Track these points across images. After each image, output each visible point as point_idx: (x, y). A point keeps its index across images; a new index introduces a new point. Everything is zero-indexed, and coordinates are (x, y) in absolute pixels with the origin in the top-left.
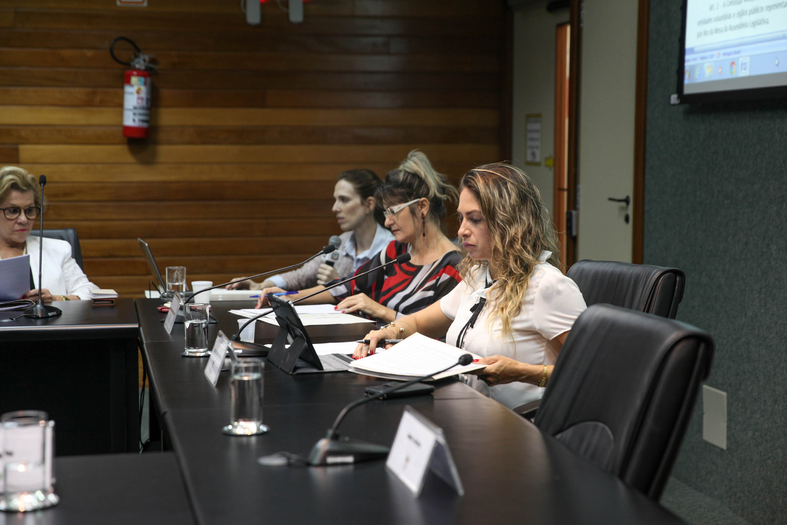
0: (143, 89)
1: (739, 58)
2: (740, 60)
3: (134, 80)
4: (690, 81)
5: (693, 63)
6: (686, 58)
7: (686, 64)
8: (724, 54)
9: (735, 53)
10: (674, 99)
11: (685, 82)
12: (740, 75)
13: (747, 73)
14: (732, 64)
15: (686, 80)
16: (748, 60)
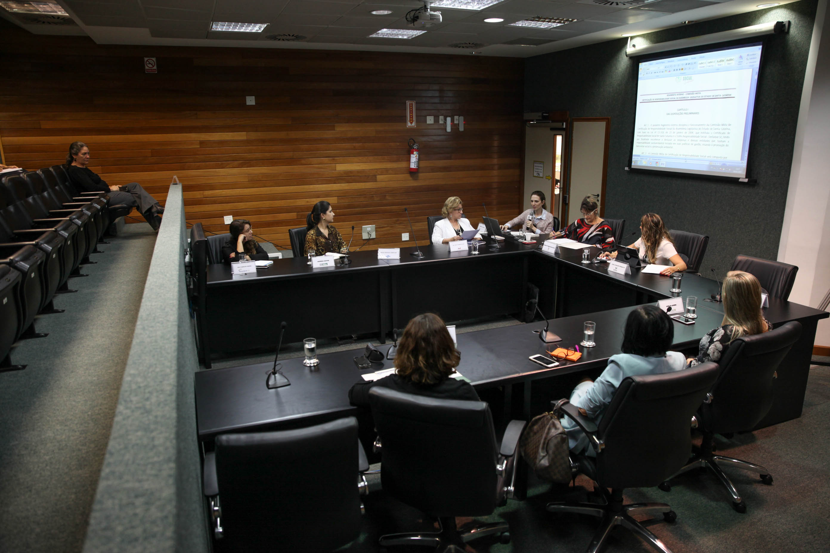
0: (417, 155)
1: (660, 161)
2: (661, 162)
3: (415, 153)
4: (635, 164)
5: (636, 159)
6: (633, 157)
7: (633, 159)
8: (653, 159)
9: (658, 160)
10: (626, 169)
11: (632, 164)
12: (661, 166)
13: (664, 166)
14: (657, 163)
15: (633, 164)
16: (665, 163)
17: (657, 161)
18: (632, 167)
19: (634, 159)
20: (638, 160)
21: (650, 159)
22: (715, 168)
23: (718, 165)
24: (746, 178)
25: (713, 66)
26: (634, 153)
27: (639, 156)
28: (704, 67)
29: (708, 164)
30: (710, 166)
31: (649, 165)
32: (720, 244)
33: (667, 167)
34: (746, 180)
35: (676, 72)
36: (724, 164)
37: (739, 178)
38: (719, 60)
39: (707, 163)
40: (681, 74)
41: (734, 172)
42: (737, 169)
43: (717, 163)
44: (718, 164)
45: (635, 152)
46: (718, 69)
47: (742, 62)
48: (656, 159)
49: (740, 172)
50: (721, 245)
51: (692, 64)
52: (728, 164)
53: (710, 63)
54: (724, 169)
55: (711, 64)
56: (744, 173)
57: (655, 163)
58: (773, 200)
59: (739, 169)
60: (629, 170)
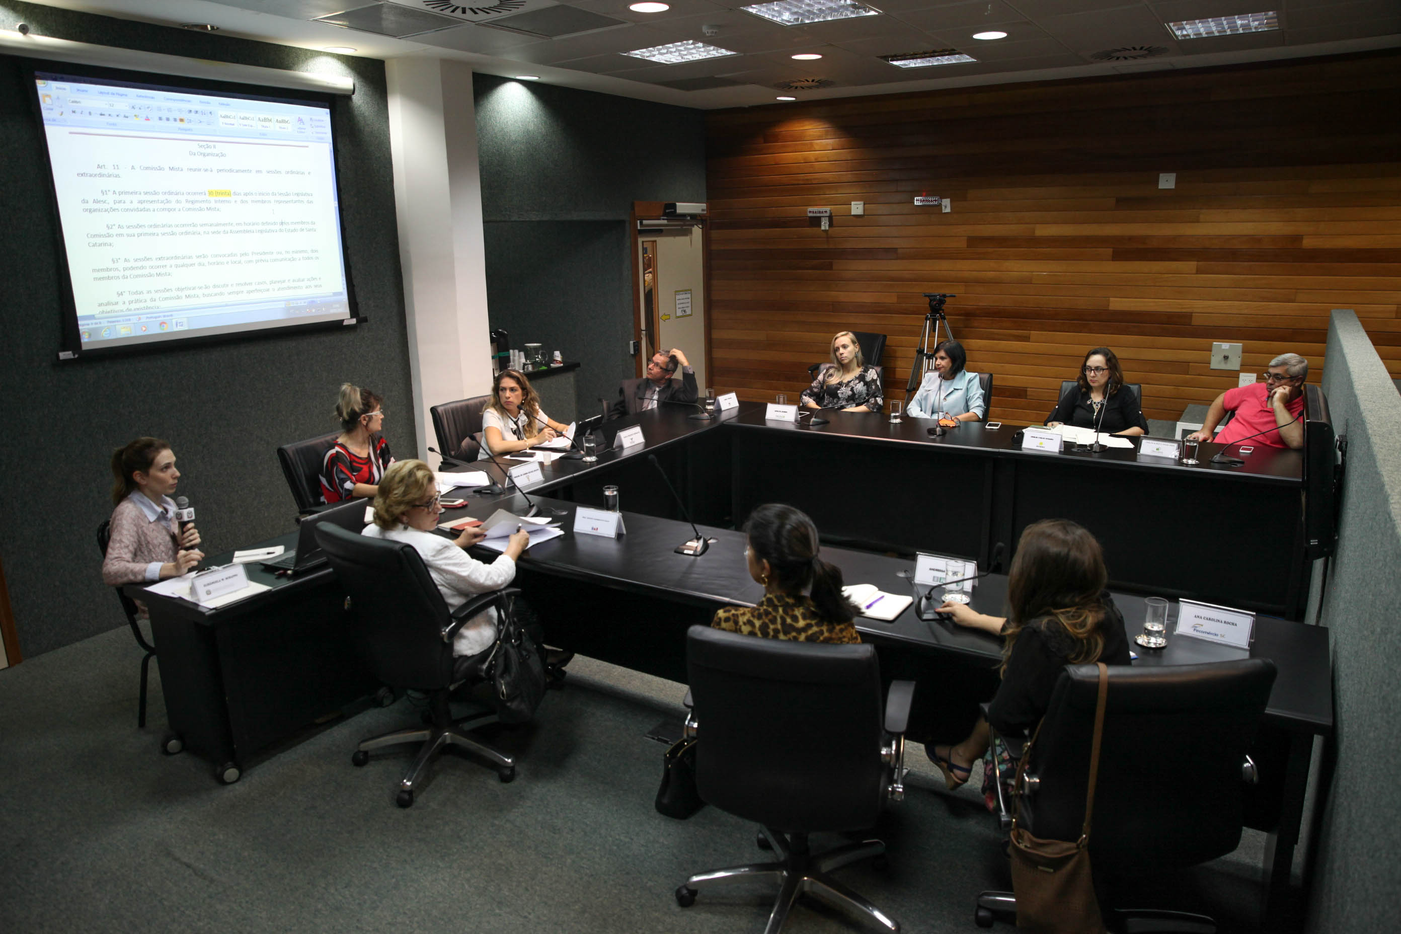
2: (174, 321)
4: (93, 339)
5: (94, 326)
6: (80, 323)
7: (80, 328)
8: (147, 318)
9: (164, 316)
10: (63, 355)
11: (82, 341)
12: (175, 329)
13: (185, 328)
14: (162, 323)
15: (85, 339)
16: (185, 320)
17: (162, 319)
18: (84, 348)
19: (83, 326)
20: (102, 328)
21: (140, 319)
24: (352, 317)
25: (252, 126)
26: (80, 312)
27: (92, 317)
28: (233, 125)
31: (140, 333)
33: (192, 328)
34: (354, 321)
35: (164, 123)
36: (313, 302)
37: (343, 321)
38: (262, 117)
39: (282, 305)
40: (180, 129)
41: (332, 311)
42: (335, 306)
43: (299, 302)
44: (302, 303)
45: (81, 309)
46: (264, 135)
47: (305, 129)
48: (157, 315)
49: (340, 311)
51: (203, 113)
52: (318, 300)
53: (243, 119)
54: (314, 311)
55: (245, 122)
56: (347, 310)
57: (158, 324)
59: (338, 306)
60: (78, 358)
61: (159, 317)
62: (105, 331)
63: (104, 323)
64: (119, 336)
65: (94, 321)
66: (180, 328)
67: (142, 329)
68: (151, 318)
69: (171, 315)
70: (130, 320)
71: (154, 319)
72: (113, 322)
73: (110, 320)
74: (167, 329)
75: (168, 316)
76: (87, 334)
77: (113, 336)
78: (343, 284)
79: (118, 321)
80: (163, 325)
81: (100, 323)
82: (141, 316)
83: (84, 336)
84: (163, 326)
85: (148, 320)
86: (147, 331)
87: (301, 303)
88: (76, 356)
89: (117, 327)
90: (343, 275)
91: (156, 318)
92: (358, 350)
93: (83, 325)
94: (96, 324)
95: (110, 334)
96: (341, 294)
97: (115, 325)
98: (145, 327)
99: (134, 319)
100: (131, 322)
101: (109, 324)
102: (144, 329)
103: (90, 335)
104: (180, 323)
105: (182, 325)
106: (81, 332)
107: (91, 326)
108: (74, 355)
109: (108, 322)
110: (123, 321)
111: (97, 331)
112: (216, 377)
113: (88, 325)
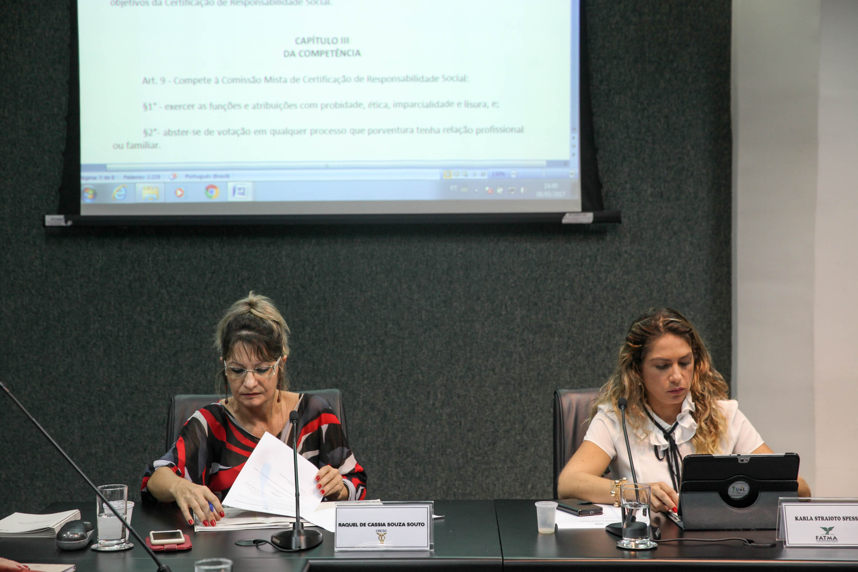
2: (230, 186)
4: (98, 201)
5: (103, 181)
6: (83, 174)
7: (83, 182)
8: (188, 176)
9: (215, 176)
10: (53, 220)
11: (82, 202)
12: (231, 199)
13: (248, 198)
14: (210, 188)
15: (87, 199)
16: (249, 186)
17: (211, 180)
18: (84, 212)
20: (117, 185)
21: (175, 176)
22: (464, 190)
23: (478, 177)
24: (585, 209)
26: (86, 158)
27: (102, 167)
29: (438, 178)
30: (445, 184)
31: (171, 199)
32: (508, 431)
33: (259, 199)
34: (588, 218)
36: (498, 174)
37: (563, 214)
39: (435, 175)
41: (540, 195)
42: (548, 186)
43: (470, 172)
45: (88, 154)
48: (204, 173)
49: (559, 195)
50: (513, 433)
52: (513, 173)
54: (498, 190)
56: (577, 196)
57: (204, 189)
58: (669, 268)
59: (555, 186)
60: (71, 226)
61: (207, 176)
62: (119, 190)
63: (119, 179)
64: (139, 201)
65: (104, 174)
66: (238, 198)
67: (176, 193)
68: (194, 176)
69: (227, 176)
70: (159, 177)
71: (198, 180)
72: (133, 178)
73: (128, 174)
74: (217, 197)
75: (221, 177)
76: (91, 192)
77: (130, 200)
78: (573, 146)
79: (140, 177)
80: (210, 190)
81: (113, 177)
82: (177, 173)
83: (86, 194)
84: (212, 192)
85: (188, 180)
86: (183, 197)
87: (475, 174)
88: (69, 223)
89: (137, 185)
90: (573, 129)
91: (201, 177)
92: (603, 275)
93: (88, 178)
94: (107, 178)
95: (125, 196)
96: (565, 164)
97: (135, 184)
98: (181, 190)
99: (166, 177)
100: (161, 180)
101: (127, 181)
102: (179, 193)
103: (95, 195)
104: (240, 189)
105: (243, 194)
106: (83, 188)
107: (98, 181)
108: (66, 221)
109: (125, 177)
110: (149, 177)
111: (106, 189)
112: (303, 287)
113: (95, 178)
